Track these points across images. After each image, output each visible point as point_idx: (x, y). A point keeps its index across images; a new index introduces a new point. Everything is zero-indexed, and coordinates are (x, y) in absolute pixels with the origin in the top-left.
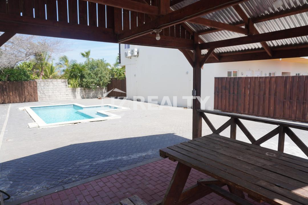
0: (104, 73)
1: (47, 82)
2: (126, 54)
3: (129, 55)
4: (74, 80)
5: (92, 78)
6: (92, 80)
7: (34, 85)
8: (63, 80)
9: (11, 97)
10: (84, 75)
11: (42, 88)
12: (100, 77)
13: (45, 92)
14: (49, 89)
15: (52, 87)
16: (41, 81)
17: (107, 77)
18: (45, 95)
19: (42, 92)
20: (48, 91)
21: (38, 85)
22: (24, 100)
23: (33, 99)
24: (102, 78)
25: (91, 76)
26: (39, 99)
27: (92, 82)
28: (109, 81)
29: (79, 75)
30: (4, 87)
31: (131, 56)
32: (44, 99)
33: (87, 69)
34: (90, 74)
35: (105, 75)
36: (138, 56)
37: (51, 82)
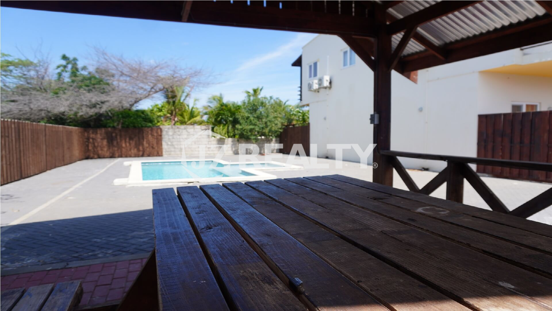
0: (271, 117)
1: (177, 130)
2: (310, 86)
3: (316, 86)
4: (221, 127)
5: (251, 124)
6: (252, 127)
7: (157, 133)
8: (204, 127)
9: (124, 150)
10: (238, 119)
11: (171, 137)
12: (266, 123)
13: (174, 143)
14: (181, 140)
15: (185, 136)
16: (169, 129)
17: (276, 122)
18: (175, 148)
19: (169, 143)
20: (180, 142)
21: (164, 133)
22: (141, 153)
23: (156, 153)
24: (269, 124)
25: (251, 121)
26: (164, 153)
27: (251, 130)
28: (281, 129)
29: (231, 119)
30: (114, 135)
31: (319, 88)
32: (173, 153)
33: (243, 110)
34: (248, 118)
35: (273, 120)
36: (330, 88)
37: (185, 129)
